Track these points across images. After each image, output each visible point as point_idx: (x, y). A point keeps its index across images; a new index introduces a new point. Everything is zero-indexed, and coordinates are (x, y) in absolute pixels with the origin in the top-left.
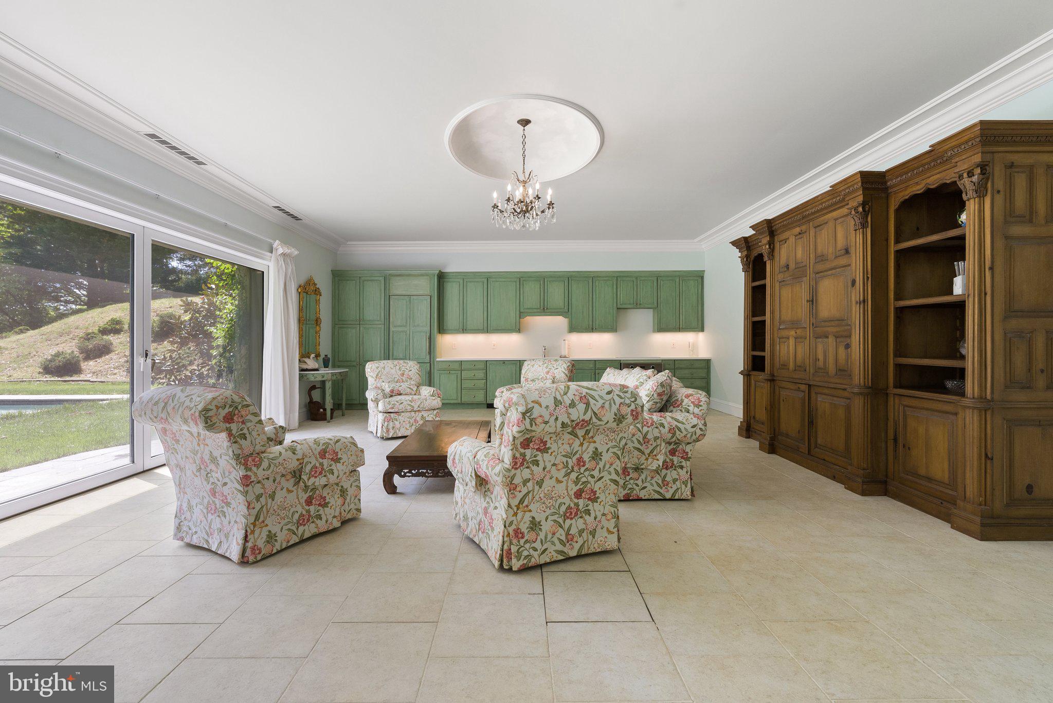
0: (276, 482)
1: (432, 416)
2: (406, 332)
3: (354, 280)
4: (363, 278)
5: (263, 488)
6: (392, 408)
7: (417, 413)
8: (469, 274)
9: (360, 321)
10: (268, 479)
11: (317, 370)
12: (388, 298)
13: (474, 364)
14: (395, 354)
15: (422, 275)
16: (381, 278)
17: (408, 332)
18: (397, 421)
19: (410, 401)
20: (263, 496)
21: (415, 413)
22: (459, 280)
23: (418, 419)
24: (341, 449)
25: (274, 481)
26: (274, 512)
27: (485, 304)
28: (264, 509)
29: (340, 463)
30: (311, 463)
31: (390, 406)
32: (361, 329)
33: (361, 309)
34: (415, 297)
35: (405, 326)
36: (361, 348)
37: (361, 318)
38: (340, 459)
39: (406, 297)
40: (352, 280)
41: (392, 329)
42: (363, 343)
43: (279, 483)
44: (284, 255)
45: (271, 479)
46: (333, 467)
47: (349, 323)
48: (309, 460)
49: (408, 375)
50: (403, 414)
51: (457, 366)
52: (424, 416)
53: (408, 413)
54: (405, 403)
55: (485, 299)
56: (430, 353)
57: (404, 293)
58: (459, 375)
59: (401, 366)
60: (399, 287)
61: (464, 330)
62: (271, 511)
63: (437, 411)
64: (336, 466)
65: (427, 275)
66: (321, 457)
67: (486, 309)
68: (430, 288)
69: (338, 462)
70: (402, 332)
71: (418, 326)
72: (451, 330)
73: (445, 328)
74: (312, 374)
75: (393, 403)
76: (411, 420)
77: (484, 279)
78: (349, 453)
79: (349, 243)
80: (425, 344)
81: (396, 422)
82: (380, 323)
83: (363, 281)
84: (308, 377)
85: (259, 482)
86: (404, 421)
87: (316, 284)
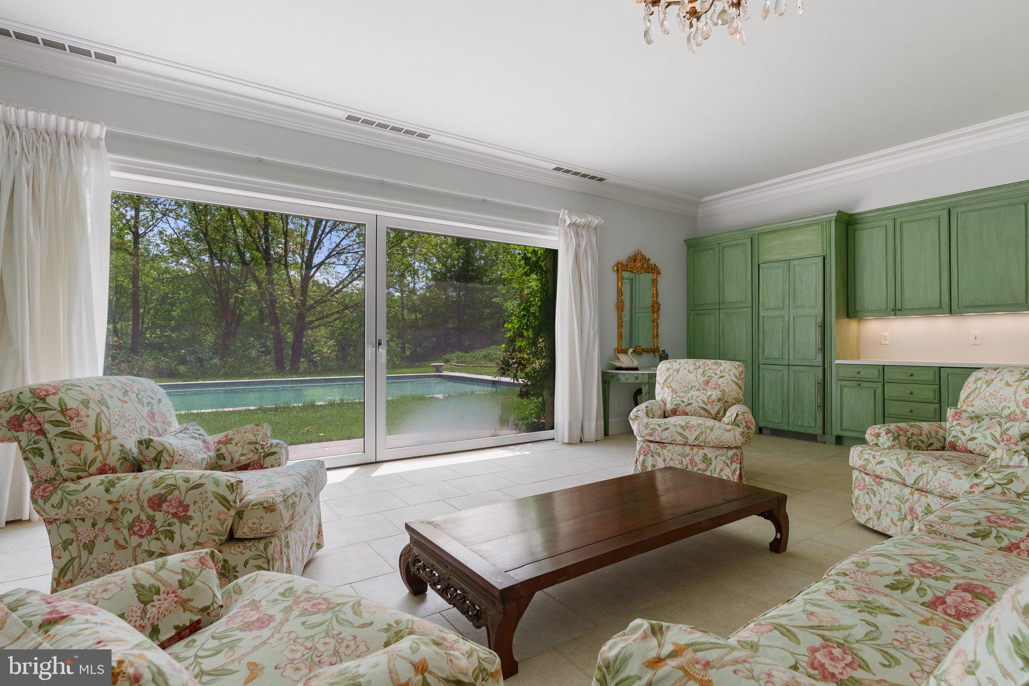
0: (96, 527)
1: (724, 458)
2: (783, 317)
3: (712, 249)
4: (723, 245)
5: (75, 531)
6: (651, 435)
7: (695, 450)
8: (906, 208)
9: (720, 305)
10: (83, 520)
11: (636, 369)
12: (756, 268)
13: (911, 372)
14: (767, 351)
15: (809, 225)
16: (746, 241)
17: (786, 318)
18: (659, 456)
19: (682, 427)
20: (75, 543)
21: (692, 449)
22: (886, 222)
23: (697, 459)
24: (195, 502)
25: (94, 525)
26: (91, 571)
27: (945, 259)
28: (76, 562)
29: (188, 524)
30: (131, 512)
31: (647, 431)
32: (721, 315)
33: (721, 288)
34: (796, 262)
35: (783, 308)
36: (722, 341)
37: (721, 300)
38: (190, 518)
39: (782, 264)
40: (709, 249)
41: (762, 313)
42: (723, 335)
43: (103, 530)
44: (573, 225)
45: (89, 522)
46: (176, 528)
47: (707, 308)
48: (129, 506)
49: (717, 384)
50: (670, 447)
51: (875, 373)
52: (709, 456)
53: (679, 447)
54: (672, 429)
55: (945, 249)
56: (823, 350)
57: (779, 257)
58: (879, 391)
59: (707, 368)
60: (772, 249)
61: (897, 310)
62: (87, 568)
63: (734, 451)
64: (181, 528)
65: (815, 223)
66: (150, 507)
67: (945, 267)
68: (823, 244)
69: (185, 523)
70: (778, 317)
71: (802, 306)
72: (872, 311)
73: (858, 308)
74: (623, 374)
75: (652, 426)
76: (684, 460)
77: (939, 213)
78: (206, 513)
79: (704, 199)
80: (812, 336)
81: (657, 458)
82: (745, 305)
83: (723, 248)
84: (618, 377)
85: (68, 522)
86: (671, 459)
87: (649, 260)
